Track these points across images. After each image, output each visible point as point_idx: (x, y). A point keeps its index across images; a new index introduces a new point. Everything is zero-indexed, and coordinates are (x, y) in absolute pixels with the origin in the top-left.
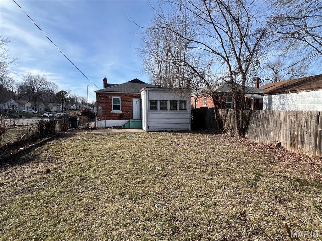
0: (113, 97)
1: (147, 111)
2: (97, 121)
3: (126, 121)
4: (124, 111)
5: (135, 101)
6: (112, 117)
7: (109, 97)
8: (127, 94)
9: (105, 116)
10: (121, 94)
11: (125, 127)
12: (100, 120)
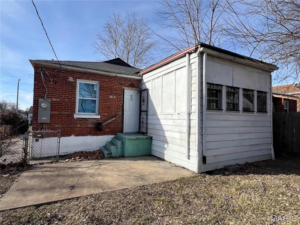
0: (79, 81)
1: (201, 113)
2: (31, 138)
3: (108, 138)
4: (106, 114)
5: (129, 94)
6: (76, 129)
7: (71, 79)
8: (113, 77)
9: (56, 126)
10: (101, 75)
11: (113, 155)
12: (42, 137)
